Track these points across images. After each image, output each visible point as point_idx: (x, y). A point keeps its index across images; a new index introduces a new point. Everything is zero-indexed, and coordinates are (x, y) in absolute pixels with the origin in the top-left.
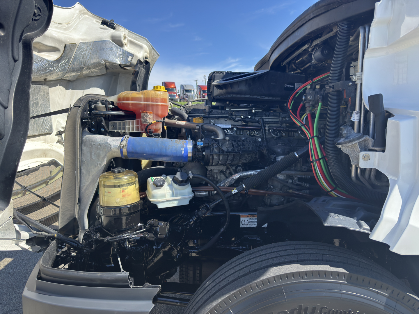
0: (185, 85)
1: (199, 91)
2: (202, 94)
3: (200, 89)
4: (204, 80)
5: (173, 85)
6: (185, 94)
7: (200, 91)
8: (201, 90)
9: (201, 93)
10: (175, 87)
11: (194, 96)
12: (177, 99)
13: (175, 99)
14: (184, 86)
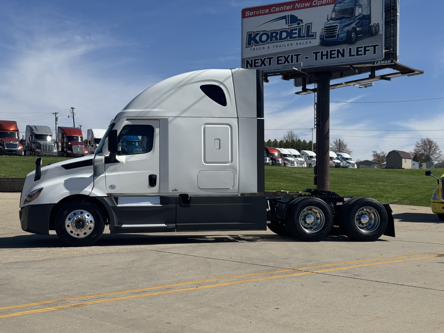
0: (35, 127)
1: (60, 136)
2: (67, 143)
3: (63, 134)
4: (70, 115)
5: (14, 126)
6: (34, 143)
7: (63, 137)
8: (65, 136)
9: (65, 141)
10: (17, 131)
11: (52, 146)
12: (21, 151)
13: (16, 151)
14: (34, 129)
